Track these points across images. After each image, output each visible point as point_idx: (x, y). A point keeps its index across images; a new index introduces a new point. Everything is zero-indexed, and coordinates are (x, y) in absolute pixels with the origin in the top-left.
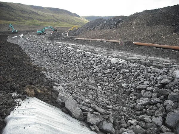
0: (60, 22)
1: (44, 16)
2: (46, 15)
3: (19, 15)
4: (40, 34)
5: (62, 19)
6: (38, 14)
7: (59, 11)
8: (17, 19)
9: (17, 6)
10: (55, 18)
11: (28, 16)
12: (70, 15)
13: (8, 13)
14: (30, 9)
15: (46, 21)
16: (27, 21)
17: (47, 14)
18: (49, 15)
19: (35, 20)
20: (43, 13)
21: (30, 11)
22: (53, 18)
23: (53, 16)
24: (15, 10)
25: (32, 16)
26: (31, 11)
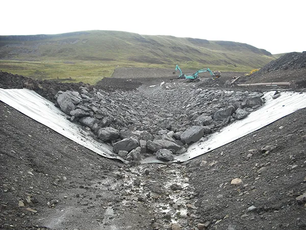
0: (237, 65)
1: (209, 55)
2: (213, 53)
3: (170, 55)
4: (191, 81)
5: (240, 60)
6: (199, 52)
7: (235, 46)
8: (166, 61)
9: (166, 39)
10: (227, 57)
11: (183, 55)
12: (255, 53)
13: (152, 52)
14: (187, 45)
15: (211, 63)
16: (181, 64)
17: (214, 51)
18: (218, 52)
19: (195, 62)
20: (208, 49)
21: (186, 48)
22: (223, 58)
23: (224, 54)
24: (162, 46)
25: (189, 55)
26: (188, 47)
